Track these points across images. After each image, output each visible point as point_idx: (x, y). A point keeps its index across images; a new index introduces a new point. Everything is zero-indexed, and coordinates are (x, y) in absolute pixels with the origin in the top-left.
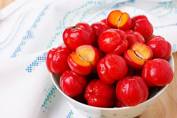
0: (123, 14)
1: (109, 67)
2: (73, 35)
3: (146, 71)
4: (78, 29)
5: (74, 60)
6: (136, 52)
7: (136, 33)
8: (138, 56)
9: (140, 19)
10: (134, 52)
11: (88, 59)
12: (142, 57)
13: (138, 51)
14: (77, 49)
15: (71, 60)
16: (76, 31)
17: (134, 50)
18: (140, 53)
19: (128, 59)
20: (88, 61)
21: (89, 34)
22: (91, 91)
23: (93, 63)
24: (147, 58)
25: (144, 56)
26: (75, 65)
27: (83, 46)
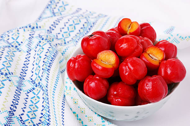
0: (132, 23)
1: (132, 68)
2: (93, 41)
3: (163, 70)
4: (96, 36)
5: (99, 64)
6: (150, 55)
7: (146, 38)
8: (153, 58)
9: (145, 26)
10: (149, 54)
11: (110, 63)
12: (156, 59)
13: (152, 54)
14: (98, 55)
15: (95, 65)
16: (95, 38)
17: (148, 53)
18: (154, 55)
19: (146, 61)
20: (110, 64)
21: (106, 40)
22: (115, 93)
23: (115, 66)
24: (161, 59)
25: (158, 58)
26: (100, 68)
27: (104, 51)
